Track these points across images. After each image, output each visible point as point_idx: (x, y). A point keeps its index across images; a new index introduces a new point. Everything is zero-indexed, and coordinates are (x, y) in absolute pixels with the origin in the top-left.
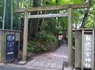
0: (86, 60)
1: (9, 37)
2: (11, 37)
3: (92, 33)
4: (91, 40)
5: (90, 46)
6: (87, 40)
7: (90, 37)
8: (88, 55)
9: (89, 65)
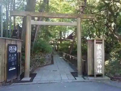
0: (98, 67)
1: (11, 47)
2: (13, 47)
3: (102, 42)
4: (101, 49)
5: (101, 54)
6: (98, 49)
7: (101, 46)
8: (99, 62)
9: (101, 71)
